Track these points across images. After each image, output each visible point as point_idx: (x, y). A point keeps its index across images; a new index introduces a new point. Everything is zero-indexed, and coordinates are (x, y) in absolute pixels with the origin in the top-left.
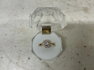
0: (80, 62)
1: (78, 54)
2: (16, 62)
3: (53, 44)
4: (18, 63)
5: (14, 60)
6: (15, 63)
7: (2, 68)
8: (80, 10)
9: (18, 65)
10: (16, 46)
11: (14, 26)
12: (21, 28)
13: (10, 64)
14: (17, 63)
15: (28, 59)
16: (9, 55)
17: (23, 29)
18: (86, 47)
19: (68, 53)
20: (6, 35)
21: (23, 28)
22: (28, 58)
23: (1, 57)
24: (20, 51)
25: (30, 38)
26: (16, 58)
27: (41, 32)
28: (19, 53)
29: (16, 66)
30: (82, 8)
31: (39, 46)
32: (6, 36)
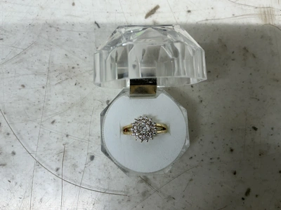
0: (235, 173)
1: (232, 150)
2: (55, 168)
3: (164, 129)
4: (60, 171)
5: (48, 162)
6: (52, 169)
7: (16, 183)
8: (250, 15)
9: (61, 177)
10: (53, 122)
11: (47, 61)
12: (67, 68)
13: (37, 172)
14: (57, 170)
15: (89, 160)
16: (34, 148)
17: (74, 70)
18: (258, 131)
19: (202, 146)
20: (23, 86)
21: (73, 68)
22: (89, 157)
23: (11, 152)
24: (67, 136)
25: (94, 100)
26: (56, 157)
27: (128, 93)
28: (64, 142)
29: (56, 178)
30: (256, 8)
31: (122, 132)
32: (24, 91)
